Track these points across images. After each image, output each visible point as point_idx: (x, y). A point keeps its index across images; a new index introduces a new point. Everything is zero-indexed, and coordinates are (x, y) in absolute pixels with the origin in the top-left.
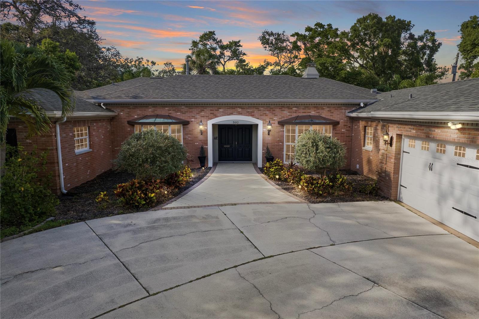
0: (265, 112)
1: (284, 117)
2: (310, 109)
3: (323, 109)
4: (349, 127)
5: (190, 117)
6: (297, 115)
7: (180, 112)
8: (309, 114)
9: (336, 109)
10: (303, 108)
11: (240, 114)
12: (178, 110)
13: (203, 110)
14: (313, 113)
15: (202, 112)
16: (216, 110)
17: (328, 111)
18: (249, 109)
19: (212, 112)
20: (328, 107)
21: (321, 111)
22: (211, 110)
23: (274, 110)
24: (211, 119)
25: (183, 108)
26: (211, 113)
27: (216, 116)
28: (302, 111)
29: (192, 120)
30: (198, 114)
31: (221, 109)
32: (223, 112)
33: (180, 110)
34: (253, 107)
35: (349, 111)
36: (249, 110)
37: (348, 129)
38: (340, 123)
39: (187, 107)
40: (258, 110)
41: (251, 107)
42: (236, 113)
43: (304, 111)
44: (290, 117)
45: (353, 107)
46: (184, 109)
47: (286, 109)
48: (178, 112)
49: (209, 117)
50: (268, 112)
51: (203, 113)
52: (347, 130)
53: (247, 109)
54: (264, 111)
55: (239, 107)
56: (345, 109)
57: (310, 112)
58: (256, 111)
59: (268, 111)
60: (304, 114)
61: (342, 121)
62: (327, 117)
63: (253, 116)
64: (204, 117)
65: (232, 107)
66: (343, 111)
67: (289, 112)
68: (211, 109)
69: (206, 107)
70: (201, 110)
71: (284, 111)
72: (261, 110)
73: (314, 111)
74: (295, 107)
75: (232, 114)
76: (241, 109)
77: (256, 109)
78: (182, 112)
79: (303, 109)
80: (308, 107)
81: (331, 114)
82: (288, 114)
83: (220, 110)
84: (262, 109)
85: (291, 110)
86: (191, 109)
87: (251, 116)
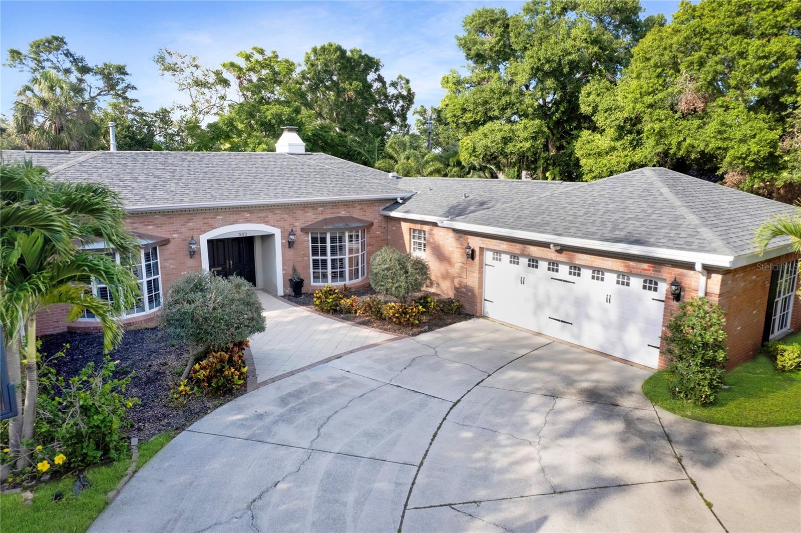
0: (283, 216)
1: (308, 221)
2: (339, 208)
3: (355, 207)
4: (384, 228)
5: (170, 231)
6: (324, 217)
7: (152, 225)
8: (338, 215)
9: (369, 206)
10: (331, 207)
11: (248, 221)
12: (148, 222)
13: (190, 219)
14: (343, 213)
15: (189, 222)
16: (212, 218)
17: (360, 209)
18: (260, 213)
19: (205, 221)
20: (359, 204)
21: (351, 210)
22: (204, 219)
23: (295, 213)
24: (205, 232)
25: (157, 218)
26: (204, 223)
27: (213, 228)
28: (329, 211)
29: (174, 236)
30: (183, 225)
31: (218, 215)
32: (222, 220)
33: (153, 222)
34: (266, 210)
35: (383, 207)
36: (260, 215)
37: (383, 230)
38: (375, 224)
39: (163, 216)
40: (273, 214)
41: (263, 210)
42: (242, 221)
43: (332, 211)
44: (316, 221)
45: (387, 203)
46: (160, 219)
47: (310, 210)
48: (149, 225)
49: (201, 229)
50: (286, 216)
51: (192, 224)
52: (382, 232)
53: (258, 213)
54: (282, 214)
55: (246, 211)
56: (379, 206)
57: (339, 213)
58: (270, 216)
59: (286, 214)
60: (332, 216)
61: (376, 221)
62: (359, 217)
63: (266, 223)
64: (194, 229)
65: (236, 211)
66: (377, 208)
67: (314, 214)
68: (205, 216)
69: (195, 213)
70: (187, 219)
71: (308, 212)
72: (277, 214)
73: (345, 210)
74: (322, 207)
75: (237, 221)
76: (250, 213)
77: (270, 212)
78: (157, 224)
79: (331, 209)
80: (336, 206)
81: (363, 213)
82: (313, 216)
83: (218, 217)
84: (278, 211)
85: (316, 211)
86: (170, 218)
87: (264, 222)
